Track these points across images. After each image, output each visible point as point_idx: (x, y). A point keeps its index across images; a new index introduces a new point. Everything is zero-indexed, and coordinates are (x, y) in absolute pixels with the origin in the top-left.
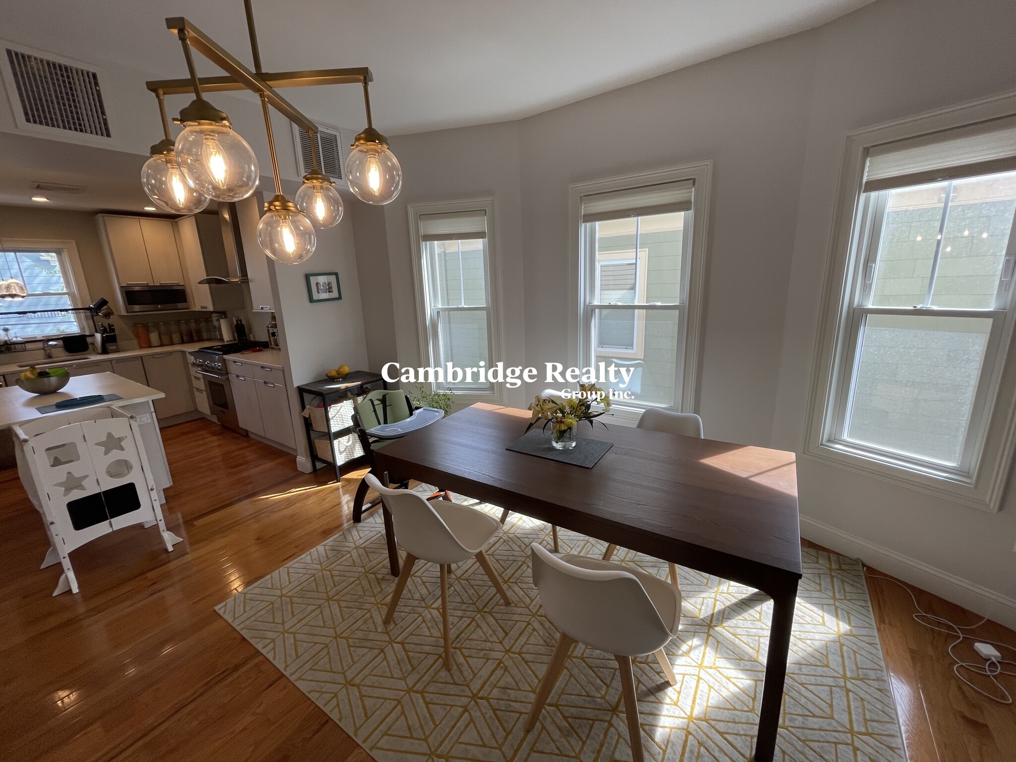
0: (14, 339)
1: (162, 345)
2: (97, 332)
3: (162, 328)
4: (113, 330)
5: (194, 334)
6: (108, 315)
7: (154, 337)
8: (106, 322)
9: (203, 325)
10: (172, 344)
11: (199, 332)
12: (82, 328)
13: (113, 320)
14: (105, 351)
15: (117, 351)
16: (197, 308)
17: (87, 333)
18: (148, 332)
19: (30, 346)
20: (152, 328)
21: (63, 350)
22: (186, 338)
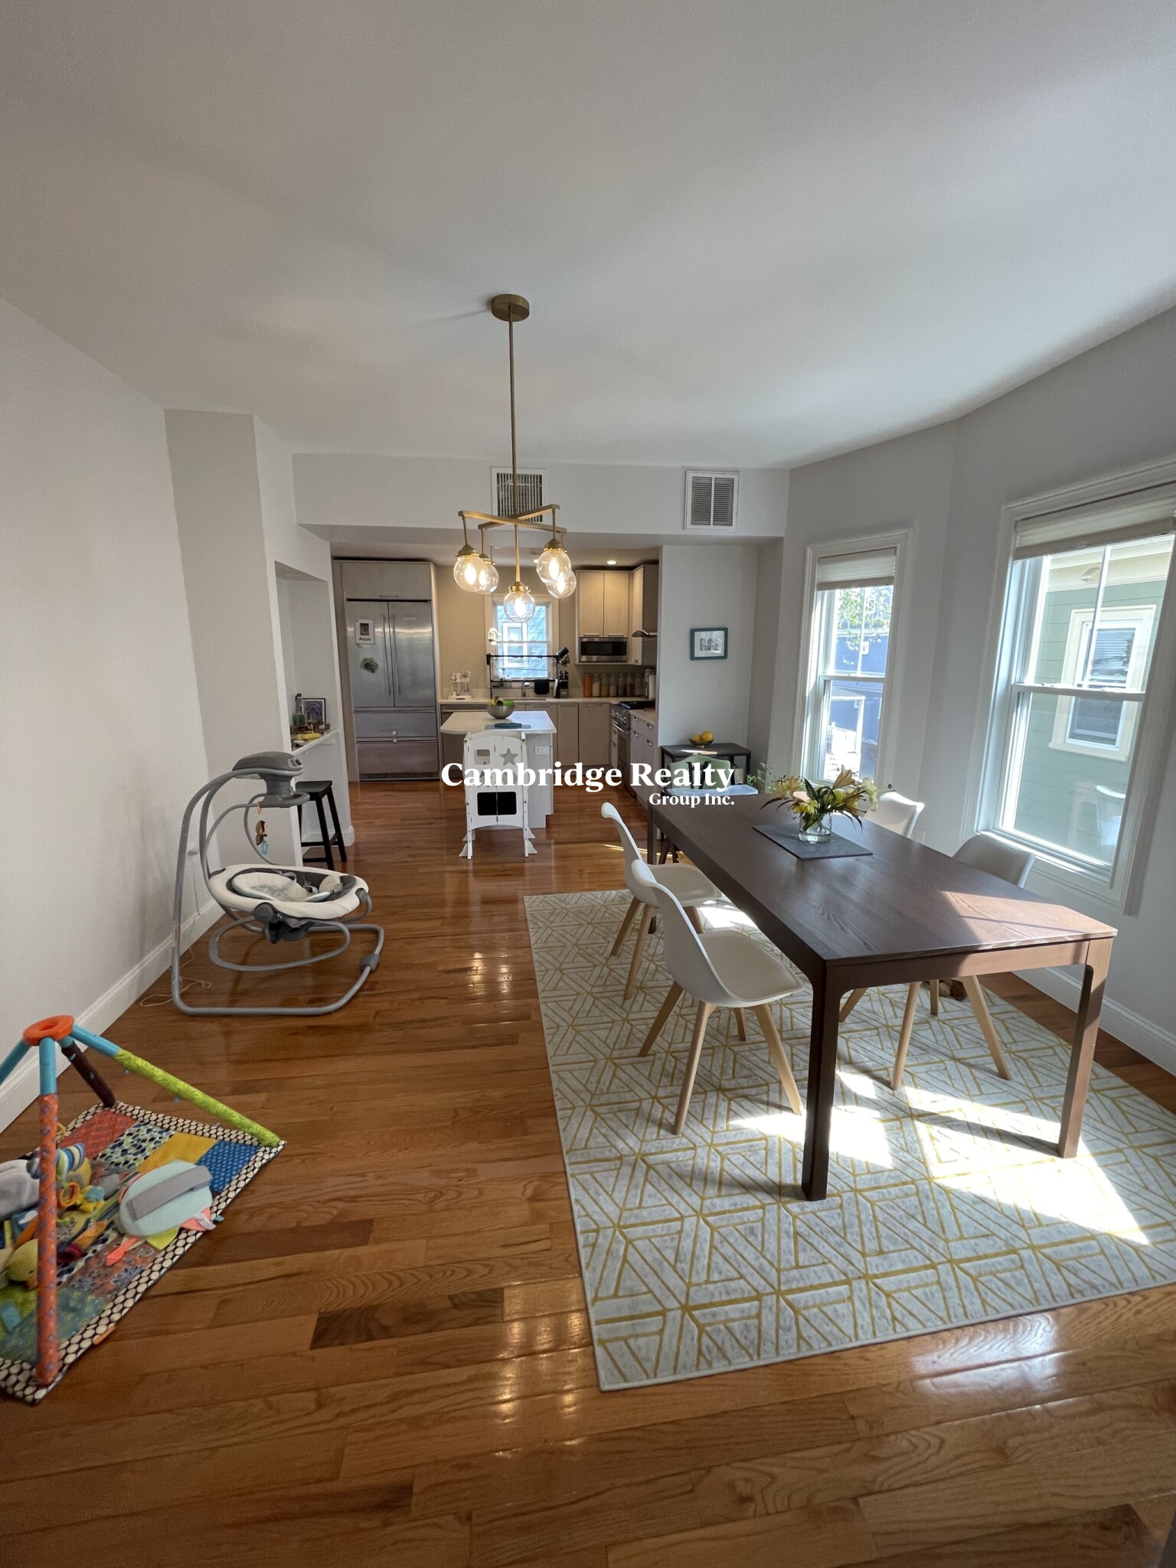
0: (508, 678)
1: (600, 696)
2: (556, 678)
3: (604, 679)
4: (567, 678)
5: (628, 689)
6: (565, 663)
7: (596, 687)
8: (563, 669)
9: (637, 680)
10: (608, 696)
11: (632, 686)
12: (549, 674)
13: (569, 668)
14: (558, 696)
15: (567, 697)
16: (632, 662)
17: (550, 678)
18: (592, 682)
19: (514, 685)
20: (595, 679)
21: (533, 690)
22: (620, 692)
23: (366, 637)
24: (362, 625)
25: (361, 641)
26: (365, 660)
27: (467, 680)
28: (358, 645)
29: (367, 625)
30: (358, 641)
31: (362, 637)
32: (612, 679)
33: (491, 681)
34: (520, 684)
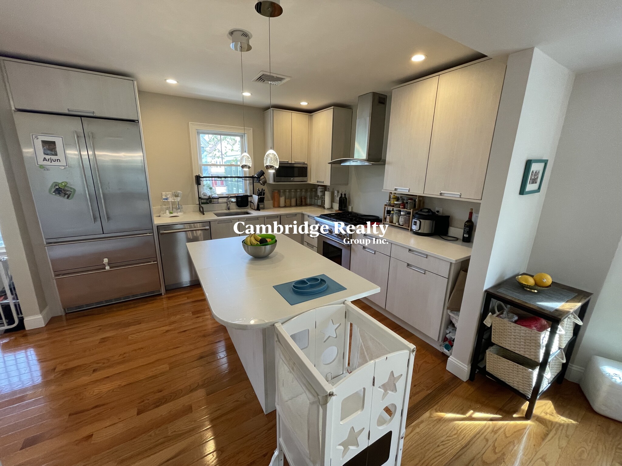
0: (214, 195)
1: (285, 206)
2: (254, 194)
3: (287, 193)
4: (264, 194)
5: (303, 200)
6: (261, 183)
7: (282, 200)
8: (260, 187)
9: (309, 194)
10: (290, 206)
11: (306, 199)
12: (246, 191)
13: (265, 187)
14: (258, 209)
15: (264, 209)
16: (309, 182)
17: (248, 194)
18: (280, 196)
19: (220, 200)
20: (282, 194)
21: (235, 204)
22: (298, 203)
23: (54, 157)
24: (44, 142)
25: (45, 163)
26: (56, 184)
27: (179, 199)
28: (42, 167)
29: (54, 143)
30: (41, 162)
31: (48, 157)
32: (293, 193)
33: (199, 198)
34: (225, 200)
